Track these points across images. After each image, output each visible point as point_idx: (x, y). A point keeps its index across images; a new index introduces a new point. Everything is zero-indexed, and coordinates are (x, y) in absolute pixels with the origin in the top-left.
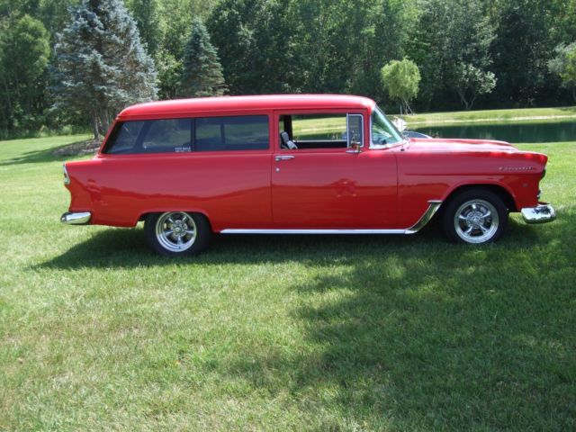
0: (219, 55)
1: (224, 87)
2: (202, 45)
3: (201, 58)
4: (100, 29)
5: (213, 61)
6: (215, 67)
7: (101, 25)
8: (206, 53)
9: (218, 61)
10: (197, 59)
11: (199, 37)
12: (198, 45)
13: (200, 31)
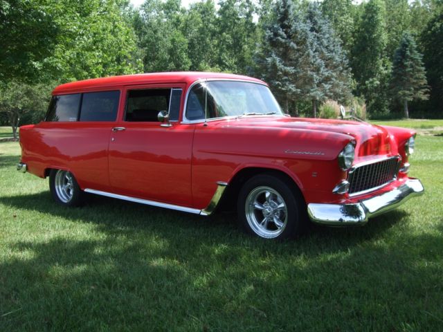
0: (423, 61)
1: (426, 88)
2: (408, 53)
3: (406, 63)
4: (283, 38)
5: (418, 65)
6: (419, 71)
7: (285, 35)
8: (412, 59)
9: (422, 66)
10: (403, 64)
11: (407, 46)
12: (405, 52)
13: (408, 41)
